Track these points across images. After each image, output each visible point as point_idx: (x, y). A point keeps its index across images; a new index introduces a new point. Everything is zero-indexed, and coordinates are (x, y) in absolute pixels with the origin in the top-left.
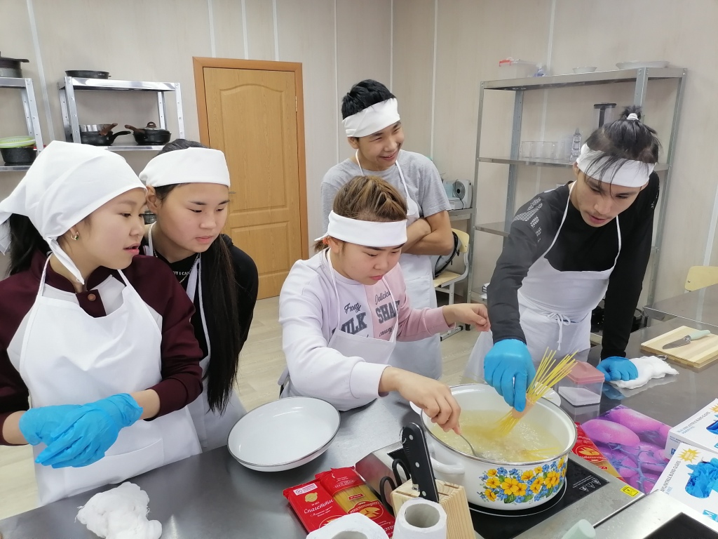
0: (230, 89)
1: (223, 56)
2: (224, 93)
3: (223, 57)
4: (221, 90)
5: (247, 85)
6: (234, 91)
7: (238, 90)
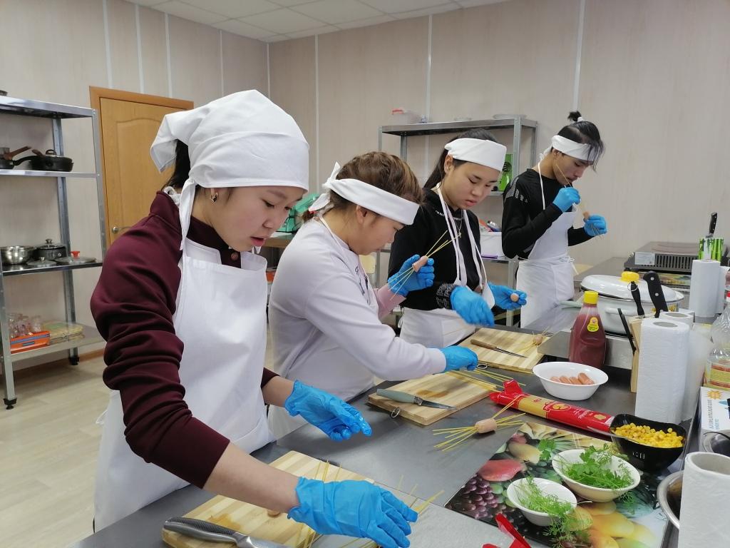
0: (126, 121)
1: (119, 87)
2: (121, 126)
3: (119, 89)
4: (117, 122)
5: (143, 118)
6: (129, 124)
7: (135, 123)
